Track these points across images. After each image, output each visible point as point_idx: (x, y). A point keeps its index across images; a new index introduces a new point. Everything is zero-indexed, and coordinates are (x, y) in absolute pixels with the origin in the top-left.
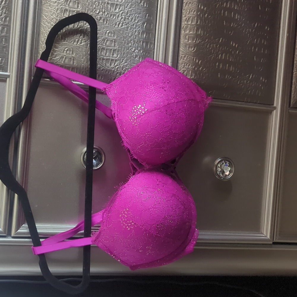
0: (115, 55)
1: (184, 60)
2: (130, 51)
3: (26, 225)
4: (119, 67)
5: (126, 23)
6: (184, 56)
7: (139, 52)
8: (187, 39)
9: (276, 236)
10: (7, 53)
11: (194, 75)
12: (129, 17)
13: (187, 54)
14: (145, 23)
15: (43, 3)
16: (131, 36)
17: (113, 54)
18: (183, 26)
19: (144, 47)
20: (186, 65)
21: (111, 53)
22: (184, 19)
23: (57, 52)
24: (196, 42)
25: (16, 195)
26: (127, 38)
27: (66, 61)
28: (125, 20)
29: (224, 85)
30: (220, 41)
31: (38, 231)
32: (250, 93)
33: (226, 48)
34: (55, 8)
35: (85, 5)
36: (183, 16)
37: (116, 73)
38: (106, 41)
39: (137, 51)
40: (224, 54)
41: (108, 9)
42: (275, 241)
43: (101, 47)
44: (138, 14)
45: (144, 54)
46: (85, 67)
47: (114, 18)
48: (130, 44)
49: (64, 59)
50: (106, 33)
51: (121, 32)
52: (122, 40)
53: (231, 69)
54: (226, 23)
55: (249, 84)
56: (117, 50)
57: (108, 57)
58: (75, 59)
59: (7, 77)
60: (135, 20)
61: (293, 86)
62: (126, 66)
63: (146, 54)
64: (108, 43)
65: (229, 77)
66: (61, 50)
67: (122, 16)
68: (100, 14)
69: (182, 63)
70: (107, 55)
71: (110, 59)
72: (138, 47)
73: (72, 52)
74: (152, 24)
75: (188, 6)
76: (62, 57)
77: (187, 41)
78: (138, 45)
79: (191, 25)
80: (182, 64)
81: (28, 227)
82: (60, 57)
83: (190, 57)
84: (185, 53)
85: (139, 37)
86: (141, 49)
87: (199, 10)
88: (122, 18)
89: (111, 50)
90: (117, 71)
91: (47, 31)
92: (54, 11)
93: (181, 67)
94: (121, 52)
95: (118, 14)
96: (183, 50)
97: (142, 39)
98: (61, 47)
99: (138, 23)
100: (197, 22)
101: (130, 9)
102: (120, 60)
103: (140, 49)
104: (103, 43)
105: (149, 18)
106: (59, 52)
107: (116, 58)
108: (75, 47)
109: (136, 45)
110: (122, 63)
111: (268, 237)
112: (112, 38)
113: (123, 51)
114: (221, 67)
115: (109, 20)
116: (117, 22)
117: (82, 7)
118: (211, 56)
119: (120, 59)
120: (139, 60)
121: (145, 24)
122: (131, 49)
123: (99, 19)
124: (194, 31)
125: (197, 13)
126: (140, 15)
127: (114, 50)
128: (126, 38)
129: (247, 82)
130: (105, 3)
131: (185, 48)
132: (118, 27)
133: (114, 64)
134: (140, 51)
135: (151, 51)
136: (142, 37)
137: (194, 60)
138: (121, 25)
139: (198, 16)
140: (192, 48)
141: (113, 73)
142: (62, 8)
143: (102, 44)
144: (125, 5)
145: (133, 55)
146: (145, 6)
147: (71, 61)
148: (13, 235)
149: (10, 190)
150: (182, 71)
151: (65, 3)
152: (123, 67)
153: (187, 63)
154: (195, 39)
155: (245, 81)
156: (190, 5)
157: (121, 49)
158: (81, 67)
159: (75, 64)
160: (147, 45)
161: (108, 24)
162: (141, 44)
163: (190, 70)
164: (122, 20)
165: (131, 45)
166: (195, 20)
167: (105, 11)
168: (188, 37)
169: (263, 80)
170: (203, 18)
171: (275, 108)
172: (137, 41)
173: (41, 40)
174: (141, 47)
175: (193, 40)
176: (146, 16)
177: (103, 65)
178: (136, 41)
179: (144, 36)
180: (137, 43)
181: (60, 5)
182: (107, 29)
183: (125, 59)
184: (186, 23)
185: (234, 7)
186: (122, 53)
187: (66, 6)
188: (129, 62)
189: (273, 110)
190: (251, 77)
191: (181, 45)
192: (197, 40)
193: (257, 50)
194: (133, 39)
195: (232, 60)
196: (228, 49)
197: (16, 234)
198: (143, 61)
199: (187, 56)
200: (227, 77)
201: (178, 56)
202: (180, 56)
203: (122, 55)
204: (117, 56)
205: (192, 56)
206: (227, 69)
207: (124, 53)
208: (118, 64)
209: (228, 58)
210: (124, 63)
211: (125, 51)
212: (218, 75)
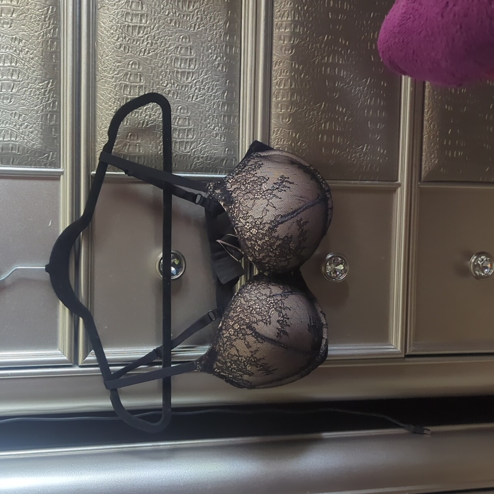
0: (190, 136)
1: (277, 135)
2: (209, 129)
3: (93, 352)
4: (197, 150)
5: (201, 94)
6: (277, 130)
7: (220, 129)
8: (280, 108)
9: (409, 347)
10: (58, 145)
12: (205, 86)
13: (280, 127)
14: (225, 92)
15: (97, 80)
16: (209, 110)
17: (188, 136)
18: (273, 91)
19: (226, 122)
20: (281, 141)
21: (186, 134)
22: (274, 82)
23: (118, 139)
24: (292, 111)
25: (81, 319)
26: (204, 113)
27: (130, 149)
28: (199, 91)
29: (330, 162)
30: (323, 106)
31: (107, 357)
32: (365, 168)
33: (331, 115)
34: (112, 85)
35: (148, 77)
36: (273, 79)
37: (193, 158)
38: (177, 120)
39: (218, 128)
40: (328, 123)
41: (178, 79)
42: (408, 353)
44: (216, 82)
46: (153, 154)
47: (187, 89)
48: (208, 120)
49: (128, 146)
50: (177, 109)
51: (196, 107)
52: (198, 116)
53: (338, 140)
54: (328, 83)
55: (363, 158)
56: (192, 129)
57: (181, 139)
58: (141, 145)
59: (59, 174)
60: (213, 89)
61: (424, 154)
62: (205, 148)
63: (228, 130)
64: (180, 122)
65: (336, 151)
66: (123, 136)
67: (195, 86)
68: (168, 86)
69: (275, 139)
70: (180, 137)
71: (184, 141)
72: (218, 123)
73: (136, 137)
74: (234, 92)
75: (279, 65)
76: (125, 145)
77: (280, 110)
78: (218, 121)
79: (283, 89)
82: (123, 144)
83: (284, 131)
84: (278, 125)
85: (219, 110)
86: (222, 125)
87: (292, 69)
88: (196, 89)
89: (185, 129)
90: (194, 155)
92: (112, 88)
93: (275, 143)
94: (197, 131)
95: (191, 84)
96: (275, 123)
97: (223, 113)
99: (216, 93)
100: (291, 85)
101: (205, 77)
102: (197, 141)
104: (175, 123)
105: (230, 85)
107: (192, 140)
108: (141, 130)
109: (215, 121)
110: (200, 145)
111: (399, 349)
112: (185, 115)
113: (199, 130)
114: (325, 139)
115: (181, 92)
116: (191, 94)
117: (146, 80)
118: (311, 126)
120: (220, 140)
121: (226, 94)
122: (210, 126)
123: (167, 93)
124: (287, 97)
125: (290, 73)
126: (218, 83)
127: (189, 130)
128: (202, 114)
129: (360, 155)
130: (173, 72)
131: (278, 120)
132: (192, 101)
133: (190, 148)
134: (221, 127)
135: (235, 126)
136: (223, 110)
137: (290, 134)
138: (195, 97)
139: (292, 78)
140: (286, 119)
141: (189, 158)
142: (121, 84)
144: (199, 72)
145: (213, 134)
146: (224, 70)
147: (136, 149)
148: (80, 364)
149: (73, 314)
151: (125, 78)
152: (201, 149)
153: (281, 138)
154: (290, 107)
155: (358, 154)
156: (281, 64)
157: (197, 127)
158: (149, 154)
159: (141, 151)
160: (229, 119)
161: (179, 98)
162: (222, 119)
163: (286, 146)
164: (196, 91)
165: (210, 122)
166: (288, 83)
167: (174, 83)
168: (281, 105)
169: (382, 152)
170: (299, 80)
171: (399, 185)
172: (217, 116)
173: (97, 126)
174: (222, 122)
175: (287, 109)
176: (226, 83)
177: (176, 149)
178: (215, 116)
179: (224, 108)
180: (216, 118)
181: (119, 80)
182: (179, 105)
183: (203, 140)
184: (277, 87)
185: (338, 61)
186: (199, 133)
187: (126, 81)
188: (208, 143)
189: (397, 188)
190: (365, 148)
191: (273, 117)
192: (293, 108)
193: (371, 113)
194: (212, 114)
195: (339, 129)
196: (333, 115)
197: (84, 363)
198: (225, 140)
199: (281, 129)
200: (333, 152)
201: (269, 131)
202: (273, 130)
203: (199, 135)
204: (193, 137)
205: (287, 130)
206: (333, 141)
207: (201, 132)
208: (195, 146)
209: (333, 128)
210: (202, 145)
211: (203, 130)
212: (322, 150)
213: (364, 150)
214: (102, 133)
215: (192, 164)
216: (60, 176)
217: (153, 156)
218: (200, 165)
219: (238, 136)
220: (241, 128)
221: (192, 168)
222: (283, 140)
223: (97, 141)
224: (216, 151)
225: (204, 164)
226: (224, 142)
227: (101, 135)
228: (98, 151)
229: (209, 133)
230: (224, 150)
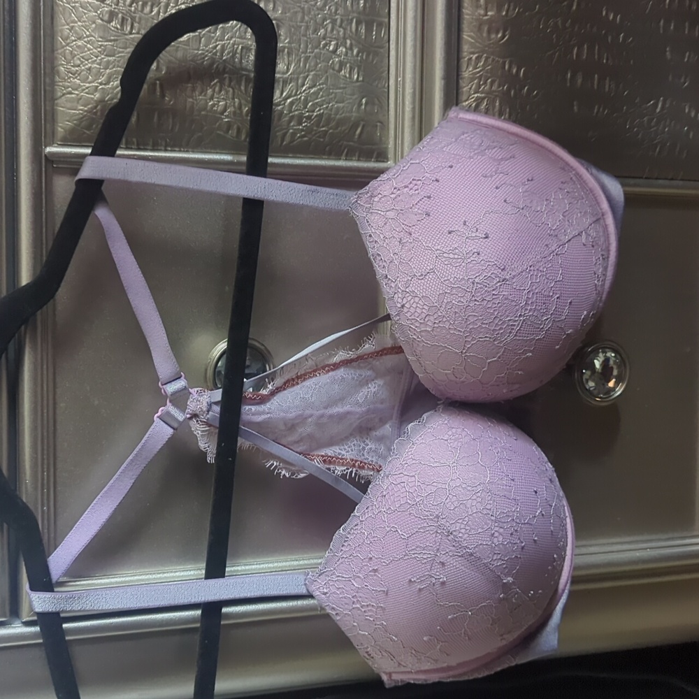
0: (282, 67)
1: (477, 70)
2: (323, 52)
4: (296, 99)
6: (476, 58)
7: (349, 52)
8: (483, 7)
11: (508, 110)
13: (483, 52)
16: (325, 5)
19: (363, 37)
20: (485, 83)
24: (510, 13)
26: (312, 13)
29: (590, 135)
30: (574, 7)
32: (659, 152)
33: (592, 27)
37: (287, 119)
39: (344, 50)
40: (585, 46)
43: (239, 45)
45: (364, 57)
48: (322, 31)
52: (299, 19)
53: (607, 86)
55: (655, 128)
56: (286, 50)
62: (315, 97)
63: (367, 56)
65: (601, 109)
69: (471, 78)
72: (345, 38)
77: (482, 12)
78: (345, 33)
80: (472, 80)
83: (493, 60)
84: (478, 48)
86: (353, 42)
90: (291, 112)
91: (77, 5)
93: (471, 88)
94: (297, 55)
96: (473, 41)
97: (355, 15)
98: (122, 52)
102: (298, 79)
103: (351, 44)
106: (118, 67)
107: (285, 76)
109: (339, 32)
110: (304, 88)
113: (302, 53)
114: (579, 81)
118: (552, 52)
119: (296, 76)
120: (350, 77)
122: (325, 45)
128: (310, 13)
129: (650, 121)
131: (479, 34)
133: (282, 94)
134: (351, 49)
135: (382, 47)
136: (354, 8)
137: (507, 67)
140: (497, 33)
141: (279, 120)
143: (243, 34)
145: (333, 62)
150: (474, 101)
152: (306, 98)
153: (486, 76)
154: (506, 6)
155: (646, 119)
157: (298, 46)
158: (186, 106)
160: (369, 30)
162: (354, 29)
163: (496, 96)
165: (326, 34)
169: (693, 114)
172: (342, 21)
173: (60, 34)
174: (354, 36)
175: (499, 10)
178: (339, 21)
179: (358, 3)
180: (341, 26)
183: (310, 77)
186: (302, 59)
188: (322, 84)
190: (660, 106)
191: (465, 26)
192: (511, 8)
193: (672, 28)
194: (331, 15)
195: (607, 60)
196: (595, 29)
198: (361, 79)
199: (485, 55)
200: (596, 111)
201: (459, 59)
202: (466, 59)
203: (301, 65)
204: (288, 68)
205: (499, 57)
206: (596, 86)
207: (307, 59)
208: (292, 91)
209: (596, 57)
210: (309, 88)
211: (310, 52)
212: (573, 106)
213: (658, 110)
214: (71, 52)
215: (285, 134)
217: (196, 113)
218: (304, 136)
219: (387, 72)
220: (393, 53)
221: (285, 143)
222: (489, 80)
223: (58, 72)
224: (341, 105)
225: (313, 133)
226: (358, 84)
227: (69, 57)
228: (61, 97)
229: (323, 61)
230: (357, 101)
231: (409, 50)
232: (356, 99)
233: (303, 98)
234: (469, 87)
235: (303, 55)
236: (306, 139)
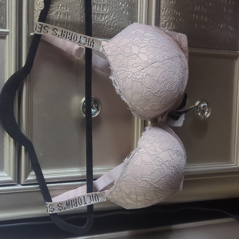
0: (105, 10)
1: (165, 13)
2: (118, 6)
3: (33, 173)
4: (109, 20)
6: (165, 9)
10: (5, 10)
11: (175, 26)
13: (167, 7)
17: (103, 9)
19: (130, 1)
20: (168, 17)
21: (101, 8)
23: (52, 8)
27: (61, 17)
29: (200, 34)
31: (45, 177)
32: (221, 41)
37: (106, 26)
39: (124, 5)
40: (199, 6)
45: (130, 8)
46: (78, 22)
49: (59, 14)
53: (205, 19)
56: (106, 5)
57: (98, 11)
58: (69, 14)
59: (6, 34)
62: (115, 20)
63: (131, 7)
66: (55, 7)
69: (164, 15)
71: (100, 13)
72: (124, 1)
73: (65, 8)
76: (57, 13)
80: (164, 16)
81: (35, 174)
82: (55, 12)
83: (170, 10)
84: (166, 6)
86: (127, 3)
89: (101, 4)
90: (107, 24)
94: (109, 6)
96: (164, 4)
98: (55, 4)
102: (110, 14)
103: (126, 3)
106: (54, 8)
107: (106, 13)
108: (68, 3)
111: (238, 166)
114: (197, 18)
118: (189, 8)
119: (109, 13)
120: (126, 14)
122: (118, 3)
127: (104, 5)
129: (219, 31)
131: (166, 1)
133: (104, 18)
134: (126, 5)
135: (136, 5)
137: (175, 12)
140: (172, 1)
141: (103, 27)
145: (121, 9)
147: (65, 17)
148: (22, 183)
150: (164, 23)
152: (112, 20)
153: (168, 15)
155: (217, 30)
157: (110, 3)
158: (75, 22)
159: (69, 19)
163: (171, 21)
169: (232, 29)
174: (127, 1)
177: (95, 19)
183: (113, 13)
186: (111, 8)
188: (117, 16)
190: (222, 26)
193: (226, 1)
195: (206, 11)
196: (202, 1)
197: (25, 182)
198: (129, 14)
199: (168, 8)
200: (202, 27)
201: (160, 9)
202: (162, 9)
203: (111, 9)
204: (106, 10)
205: (172, 9)
206: (202, 19)
207: (112, 7)
208: (108, 18)
209: (202, 10)
210: (113, 17)
211: (113, 6)
212: (195, 25)
214: (39, 3)
215: (105, 31)
216: (6, 35)
217: (78, 24)
218: (111, 32)
219: (137, 13)
220: (139, 7)
221: (105, 34)
222: (169, 16)
223: (35, 9)
224: (123, 23)
225: (114, 31)
226: (128, 16)
227: (38, 5)
228: (36, 17)
229: (118, 8)
230: (128, 22)
231: (144, 6)
232: (127, 21)
233: (111, 20)
234: (163, 18)
235: (111, 6)
236: (112, 33)
